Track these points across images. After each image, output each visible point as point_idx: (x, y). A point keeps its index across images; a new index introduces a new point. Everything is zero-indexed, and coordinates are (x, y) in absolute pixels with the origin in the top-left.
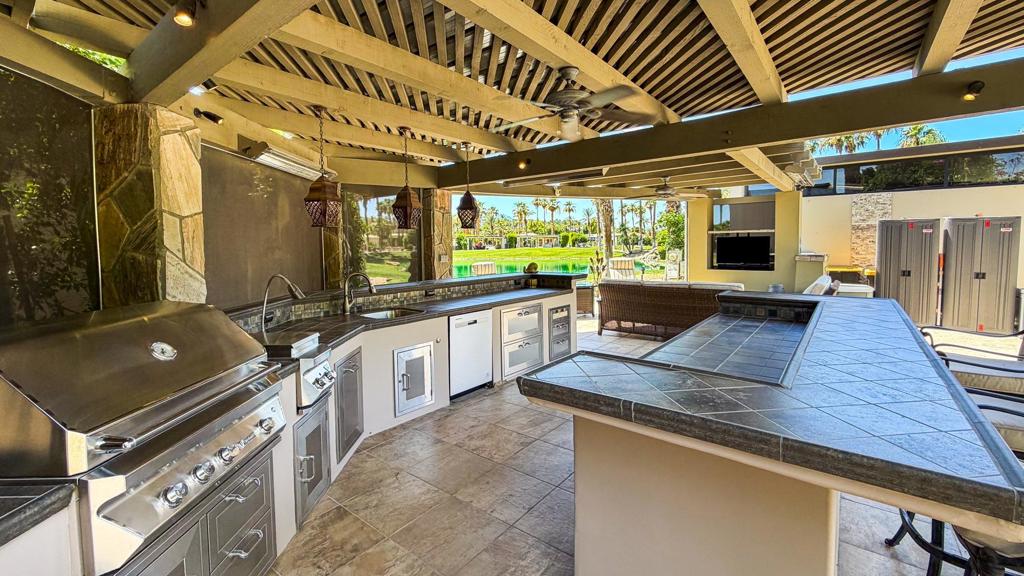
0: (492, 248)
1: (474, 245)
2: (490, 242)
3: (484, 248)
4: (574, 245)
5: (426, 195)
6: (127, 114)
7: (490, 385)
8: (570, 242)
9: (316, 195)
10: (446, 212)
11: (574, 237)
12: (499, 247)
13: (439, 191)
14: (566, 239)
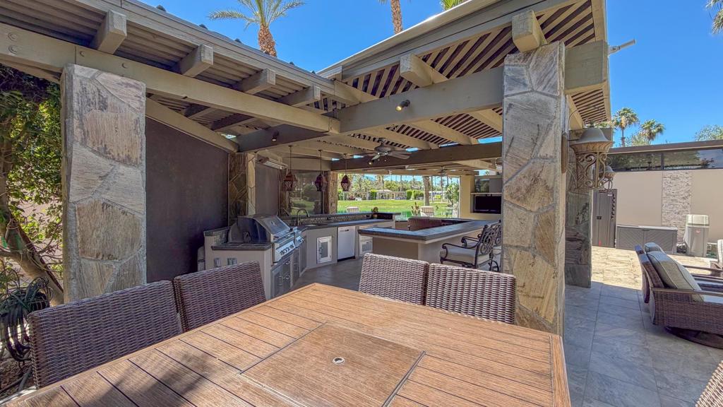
0: (359, 199)
1: (348, 197)
2: (358, 196)
3: (354, 199)
4: (415, 198)
5: (326, 173)
6: (239, 156)
7: (354, 258)
8: (413, 196)
9: (289, 179)
10: (335, 182)
11: (416, 193)
12: (365, 199)
13: (332, 172)
14: (410, 194)
